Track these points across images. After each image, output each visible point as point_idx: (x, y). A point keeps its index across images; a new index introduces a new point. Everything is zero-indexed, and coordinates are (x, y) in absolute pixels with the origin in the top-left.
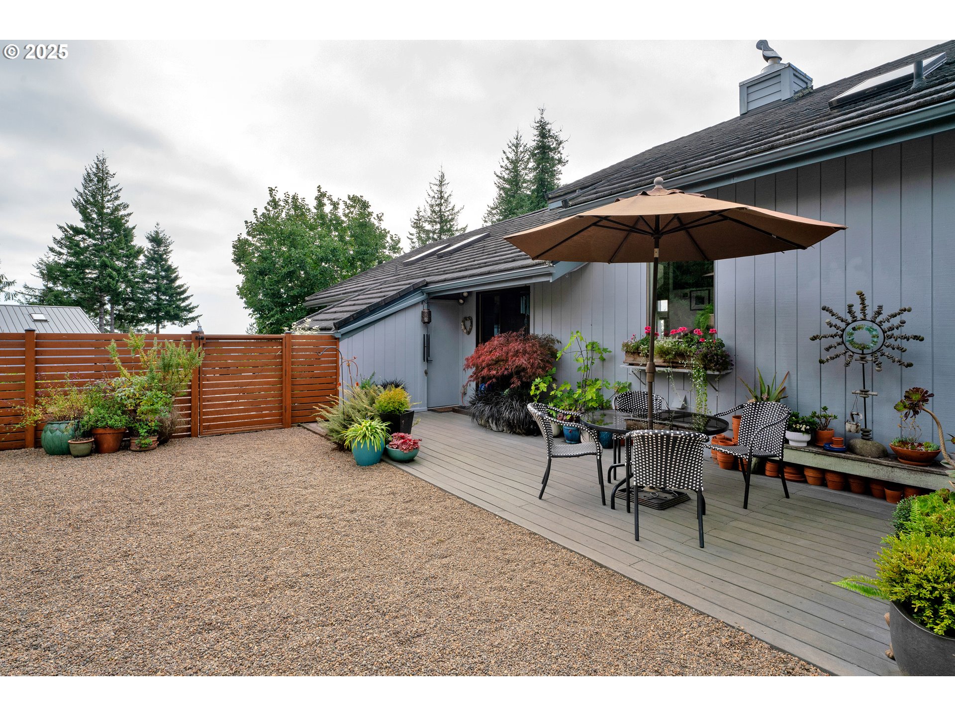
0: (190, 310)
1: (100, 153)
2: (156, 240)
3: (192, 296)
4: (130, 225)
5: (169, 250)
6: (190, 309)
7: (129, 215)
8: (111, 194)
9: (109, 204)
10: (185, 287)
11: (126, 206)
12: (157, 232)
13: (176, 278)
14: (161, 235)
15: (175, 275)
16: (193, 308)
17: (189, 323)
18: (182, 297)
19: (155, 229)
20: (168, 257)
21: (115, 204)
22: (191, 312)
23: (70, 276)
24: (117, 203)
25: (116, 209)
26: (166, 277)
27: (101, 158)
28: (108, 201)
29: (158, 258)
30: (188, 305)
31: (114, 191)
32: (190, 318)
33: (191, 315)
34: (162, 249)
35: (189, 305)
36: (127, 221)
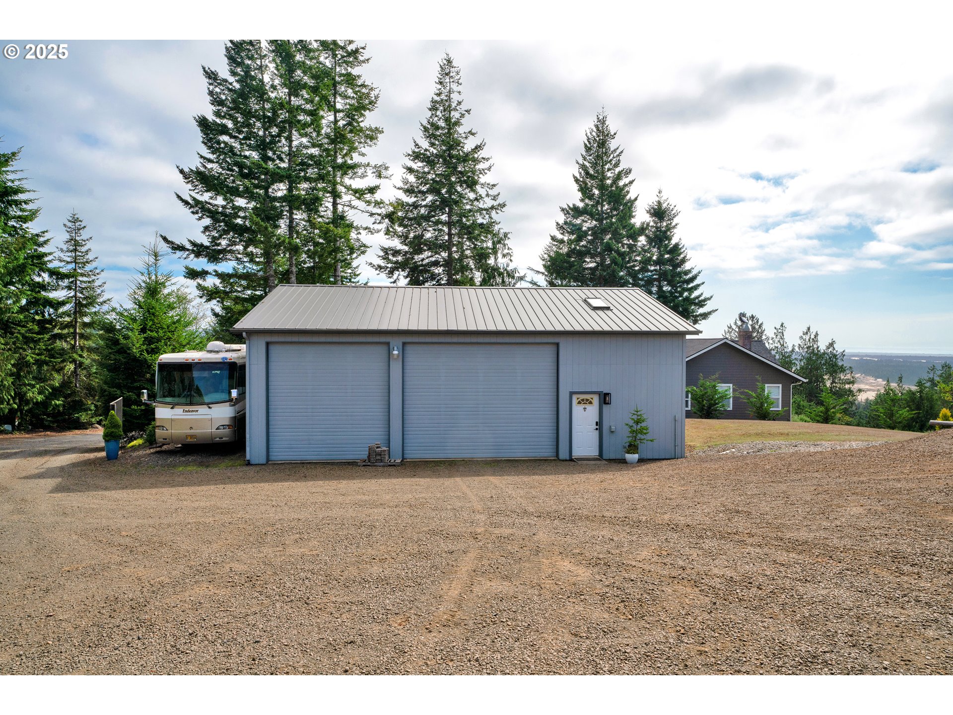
0: (701, 304)
1: (601, 110)
2: (659, 213)
3: (703, 283)
4: (631, 196)
5: (673, 224)
6: (700, 302)
7: (631, 182)
8: (611, 160)
9: (609, 174)
10: (694, 272)
11: (628, 172)
12: (659, 203)
13: (684, 261)
14: (664, 206)
15: (682, 256)
16: (705, 300)
17: (700, 322)
18: (690, 286)
19: (657, 199)
20: (672, 233)
21: (616, 173)
22: (702, 306)
23: (574, 266)
24: (617, 170)
25: (619, 177)
26: (670, 261)
27: (601, 117)
28: (609, 170)
29: (660, 237)
30: (698, 297)
31: (615, 155)
32: (701, 315)
33: (701, 311)
34: (665, 224)
35: (700, 296)
36: (628, 192)
